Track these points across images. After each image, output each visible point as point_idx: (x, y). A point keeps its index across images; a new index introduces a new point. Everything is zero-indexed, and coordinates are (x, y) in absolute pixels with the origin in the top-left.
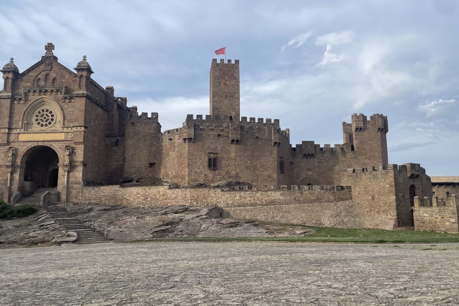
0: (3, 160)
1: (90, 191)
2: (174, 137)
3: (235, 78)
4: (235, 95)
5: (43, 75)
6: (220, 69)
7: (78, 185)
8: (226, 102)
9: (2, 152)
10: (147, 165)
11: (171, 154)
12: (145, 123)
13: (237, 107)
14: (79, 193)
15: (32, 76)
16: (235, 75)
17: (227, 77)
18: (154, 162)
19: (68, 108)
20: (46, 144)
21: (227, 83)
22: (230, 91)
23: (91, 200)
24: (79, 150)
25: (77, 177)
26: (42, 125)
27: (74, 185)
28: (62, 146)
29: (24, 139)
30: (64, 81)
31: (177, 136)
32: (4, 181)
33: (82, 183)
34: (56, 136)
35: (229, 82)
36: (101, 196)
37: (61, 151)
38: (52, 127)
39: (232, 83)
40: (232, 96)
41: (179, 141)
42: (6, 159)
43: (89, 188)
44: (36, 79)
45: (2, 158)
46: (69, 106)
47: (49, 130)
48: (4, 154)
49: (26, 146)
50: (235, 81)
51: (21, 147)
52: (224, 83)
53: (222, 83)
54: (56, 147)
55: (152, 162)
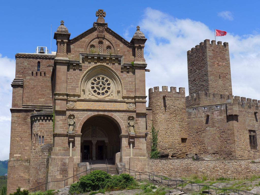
0: (61, 128)
1: (157, 164)
2: (213, 113)
3: (226, 59)
4: (227, 75)
5: (96, 42)
6: (213, 50)
7: (143, 157)
8: (220, 82)
9: (60, 120)
10: (180, 140)
11: (209, 130)
12: (174, 97)
13: (230, 87)
14: (145, 165)
15: (84, 42)
16: (226, 57)
17: (219, 58)
18: (185, 138)
19: (127, 78)
20: (106, 113)
21: (220, 64)
22: (222, 72)
23: (159, 173)
24: (140, 121)
25: (141, 149)
26: (99, 94)
27: (140, 157)
28: (123, 116)
29: (83, 107)
30: (118, 50)
31: (216, 112)
32: (64, 151)
33: (147, 155)
34: (117, 106)
35: (221, 63)
36: (169, 169)
37: (122, 121)
38: (109, 96)
39: (224, 64)
40: (225, 77)
41: (219, 117)
42: (65, 127)
43: (156, 160)
44: (89, 45)
45: (61, 126)
46: (128, 76)
47: (107, 99)
48: (63, 122)
49: (86, 115)
50: (226, 62)
51: (81, 115)
52: (217, 64)
53: (216, 63)
54: (117, 117)
55: (184, 137)
